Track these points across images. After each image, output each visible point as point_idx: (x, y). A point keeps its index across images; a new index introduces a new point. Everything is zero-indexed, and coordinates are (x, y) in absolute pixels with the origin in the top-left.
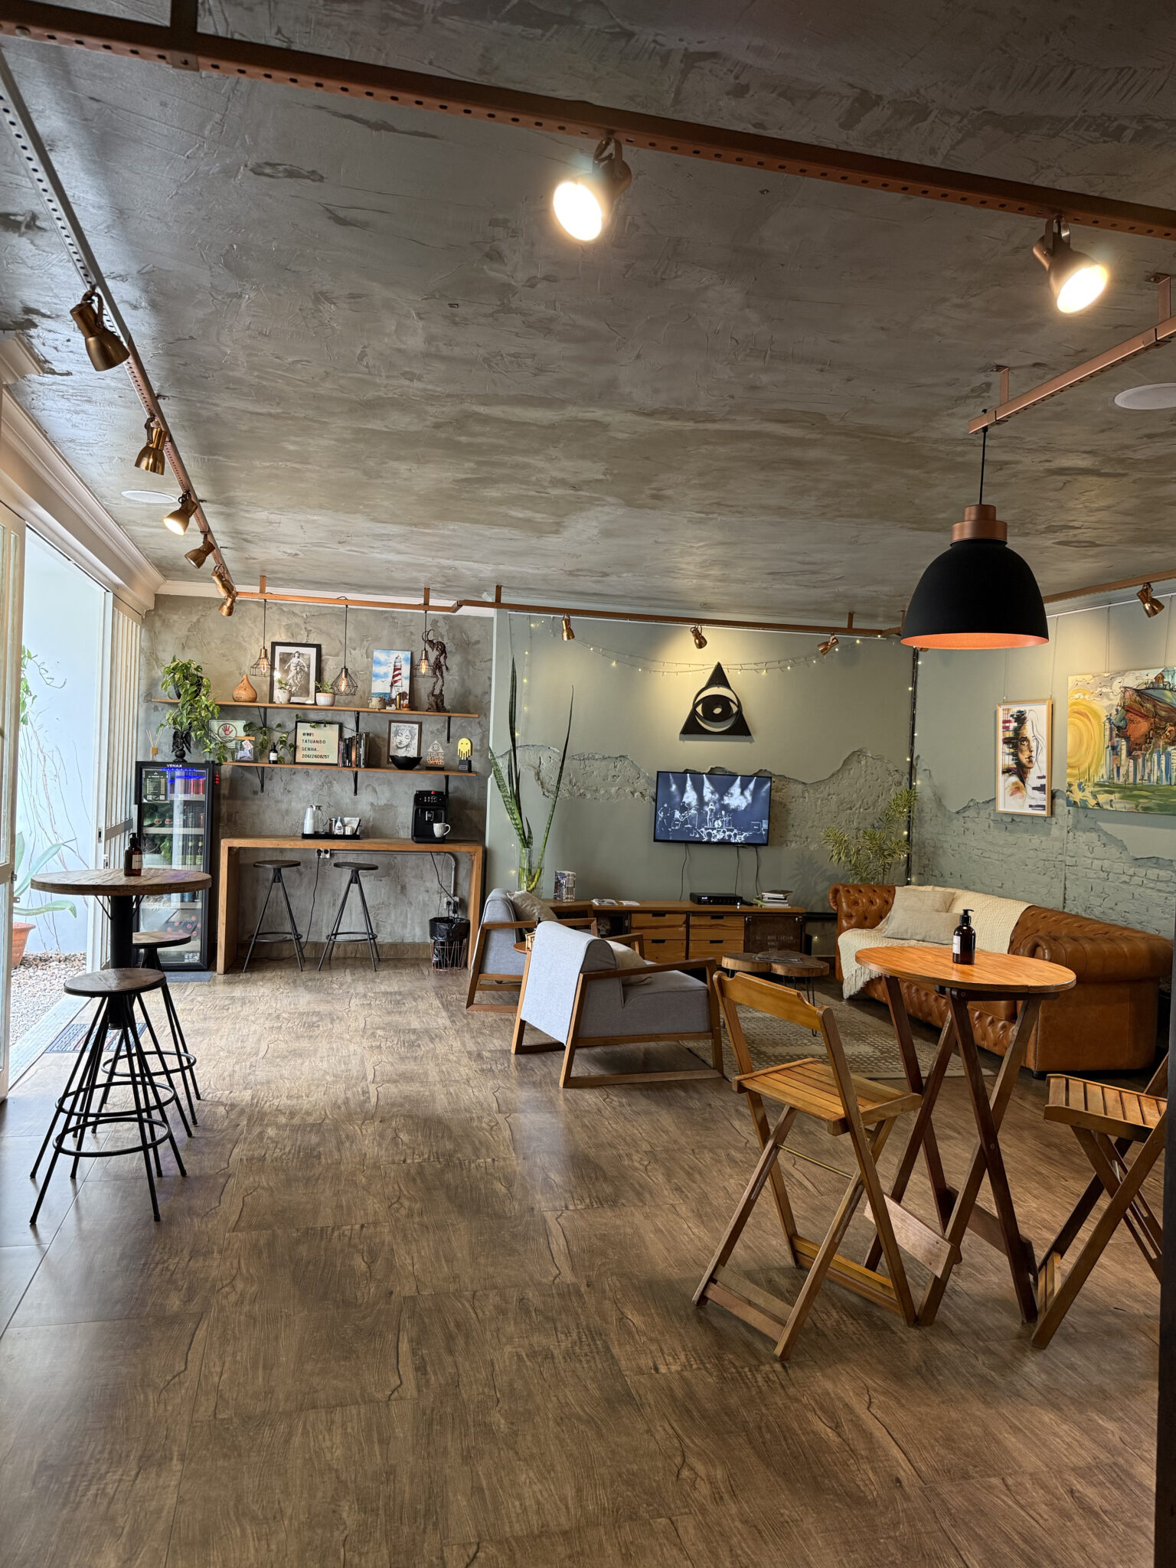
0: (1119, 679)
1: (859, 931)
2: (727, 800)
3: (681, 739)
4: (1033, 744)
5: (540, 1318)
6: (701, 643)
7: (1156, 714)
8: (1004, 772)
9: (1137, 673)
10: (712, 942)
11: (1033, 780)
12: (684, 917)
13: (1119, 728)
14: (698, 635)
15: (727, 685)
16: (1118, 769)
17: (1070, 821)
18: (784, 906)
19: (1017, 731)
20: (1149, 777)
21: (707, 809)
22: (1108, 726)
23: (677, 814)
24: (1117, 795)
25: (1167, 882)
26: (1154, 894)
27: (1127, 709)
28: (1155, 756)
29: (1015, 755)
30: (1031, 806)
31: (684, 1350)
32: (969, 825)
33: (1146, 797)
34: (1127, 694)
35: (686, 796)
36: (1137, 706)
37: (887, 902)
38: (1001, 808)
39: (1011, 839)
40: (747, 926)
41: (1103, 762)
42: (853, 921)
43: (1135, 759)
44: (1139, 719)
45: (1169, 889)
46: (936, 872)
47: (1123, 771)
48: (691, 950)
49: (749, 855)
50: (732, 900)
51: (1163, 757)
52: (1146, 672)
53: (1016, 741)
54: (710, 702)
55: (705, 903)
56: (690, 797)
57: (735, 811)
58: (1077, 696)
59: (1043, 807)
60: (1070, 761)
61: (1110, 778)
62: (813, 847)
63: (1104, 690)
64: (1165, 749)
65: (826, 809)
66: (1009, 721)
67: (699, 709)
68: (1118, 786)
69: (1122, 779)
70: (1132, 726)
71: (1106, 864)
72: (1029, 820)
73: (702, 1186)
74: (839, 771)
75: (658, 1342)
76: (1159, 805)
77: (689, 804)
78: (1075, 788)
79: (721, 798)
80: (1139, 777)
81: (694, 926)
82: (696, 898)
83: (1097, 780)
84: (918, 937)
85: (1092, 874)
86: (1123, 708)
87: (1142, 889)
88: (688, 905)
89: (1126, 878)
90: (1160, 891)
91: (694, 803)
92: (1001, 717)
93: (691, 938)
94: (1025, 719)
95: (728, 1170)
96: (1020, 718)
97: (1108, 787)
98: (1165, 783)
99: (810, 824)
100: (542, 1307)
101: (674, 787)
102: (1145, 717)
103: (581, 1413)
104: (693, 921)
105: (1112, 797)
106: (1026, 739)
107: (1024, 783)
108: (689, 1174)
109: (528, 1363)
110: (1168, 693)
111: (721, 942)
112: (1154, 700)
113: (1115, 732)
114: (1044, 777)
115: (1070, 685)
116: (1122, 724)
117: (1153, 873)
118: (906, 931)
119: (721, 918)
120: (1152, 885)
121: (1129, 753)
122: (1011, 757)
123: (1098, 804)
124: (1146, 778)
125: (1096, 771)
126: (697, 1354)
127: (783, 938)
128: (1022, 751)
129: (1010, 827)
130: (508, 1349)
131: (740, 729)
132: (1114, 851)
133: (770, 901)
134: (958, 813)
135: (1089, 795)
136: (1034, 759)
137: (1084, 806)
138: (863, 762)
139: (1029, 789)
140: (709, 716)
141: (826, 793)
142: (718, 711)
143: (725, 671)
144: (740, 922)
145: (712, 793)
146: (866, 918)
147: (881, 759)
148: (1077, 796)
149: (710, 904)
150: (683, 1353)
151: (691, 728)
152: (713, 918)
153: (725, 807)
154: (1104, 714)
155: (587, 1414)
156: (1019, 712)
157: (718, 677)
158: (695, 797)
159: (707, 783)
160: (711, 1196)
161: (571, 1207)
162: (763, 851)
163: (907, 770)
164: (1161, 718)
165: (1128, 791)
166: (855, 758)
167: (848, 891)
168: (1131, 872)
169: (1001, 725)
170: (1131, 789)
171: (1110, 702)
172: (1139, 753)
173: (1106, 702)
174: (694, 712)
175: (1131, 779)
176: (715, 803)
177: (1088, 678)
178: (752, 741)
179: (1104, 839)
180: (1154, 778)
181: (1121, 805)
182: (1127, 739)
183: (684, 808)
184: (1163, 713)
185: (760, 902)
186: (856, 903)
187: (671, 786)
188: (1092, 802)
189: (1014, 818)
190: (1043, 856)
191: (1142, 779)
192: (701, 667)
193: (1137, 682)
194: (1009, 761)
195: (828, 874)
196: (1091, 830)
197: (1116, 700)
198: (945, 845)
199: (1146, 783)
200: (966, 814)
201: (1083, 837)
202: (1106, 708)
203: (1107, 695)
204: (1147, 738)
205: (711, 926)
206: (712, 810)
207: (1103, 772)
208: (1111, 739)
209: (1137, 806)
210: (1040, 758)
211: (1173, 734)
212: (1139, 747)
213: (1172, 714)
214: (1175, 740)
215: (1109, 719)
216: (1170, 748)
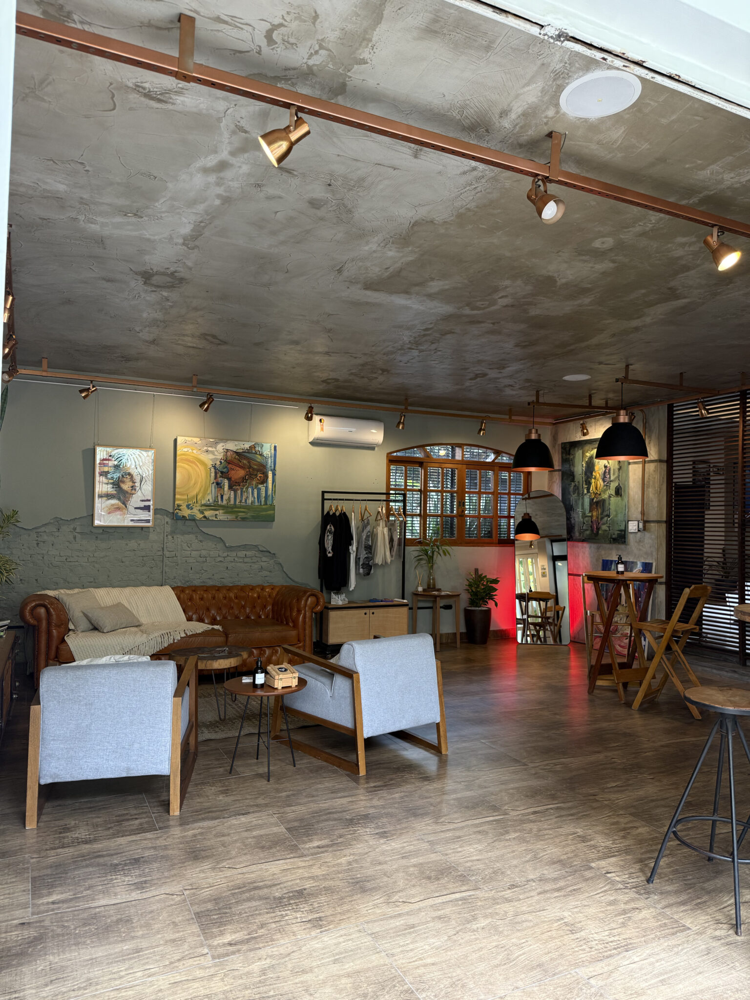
0: (222, 444)
4: (137, 478)
7: (250, 467)
8: (101, 497)
9: (236, 443)
11: (135, 500)
13: (222, 472)
16: (222, 497)
17: (168, 529)
19: (117, 467)
20: (246, 501)
22: (213, 470)
24: (221, 511)
25: (252, 557)
26: (242, 565)
27: (228, 462)
28: (250, 490)
29: (116, 484)
30: (131, 521)
33: (243, 512)
34: (229, 454)
36: (236, 461)
38: (97, 523)
39: (103, 544)
41: (209, 491)
43: (235, 491)
44: (238, 468)
45: (252, 561)
47: (225, 497)
51: (256, 491)
52: (242, 443)
58: (186, 450)
59: (148, 521)
60: (180, 490)
61: (215, 501)
63: (210, 449)
64: (256, 487)
66: (108, 460)
68: (222, 506)
69: (225, 502)
70: (233, 472)
71: (204, 553)
72: (125, 530)
76: (253, 516)
78: (184, 507)
80: (238, 501)
83: (203, 503)
85: (190, 560)
86: (225, 461)
87: (233, 564)
89: (221, 559)
90: (246, 563)
97: (214, 506)
98: (256, 504)
102: (242, 467)
105: (217, 512)
106: (129, 474)
107: (124, 504)
110: (259, 457)
112: (249, 459)
113: (219, 475)
114: (149, 500)
115: (179, 442)
116: (225, 470)
117: (242, 554)
120: (241, 560)
121: (230, 487)
122: (112, 486)
123: (205, 517)
124: (243, 501)
125: (203, 497)
128: (123, 482)
129: (101, 536)
132: (210, 544)
135: (197, 512)
136: (137, 489)
137: (193, 519)
139: (131, 509)
148: (186, 512)
154: (210, 464)
156: (120, 454)
164: (254, 469)
165: (228, 509)
168: (225, 554)
170: (232, 508)
171: (214, 457)
172: (238, 487)
173: (211, 456)
175: (232, 502)
177: (195, 440)
179: (202, 538)
180: (250, 501)
181: (221, 515)
182: (229, 479)
184: (255, 467)
188: (199, 516)
190: (142, 554)
191: (241, 502)
193: (236, 448)
194: (109, 489)
196: (190, 533)
197: (220, 456)
199: (244, 504)
201: (180, 538)
202: (211, 460)
203: (212, 453)
204: (244, 479)
207: (209, 498)
208: (216, 478)
209: (237, 517)
210: (144, 487)
211: (262, 478)
212: (238, 484)
213: (261, 468)
214: (264, 481)
215: (215, 467)
216: (260, 486)
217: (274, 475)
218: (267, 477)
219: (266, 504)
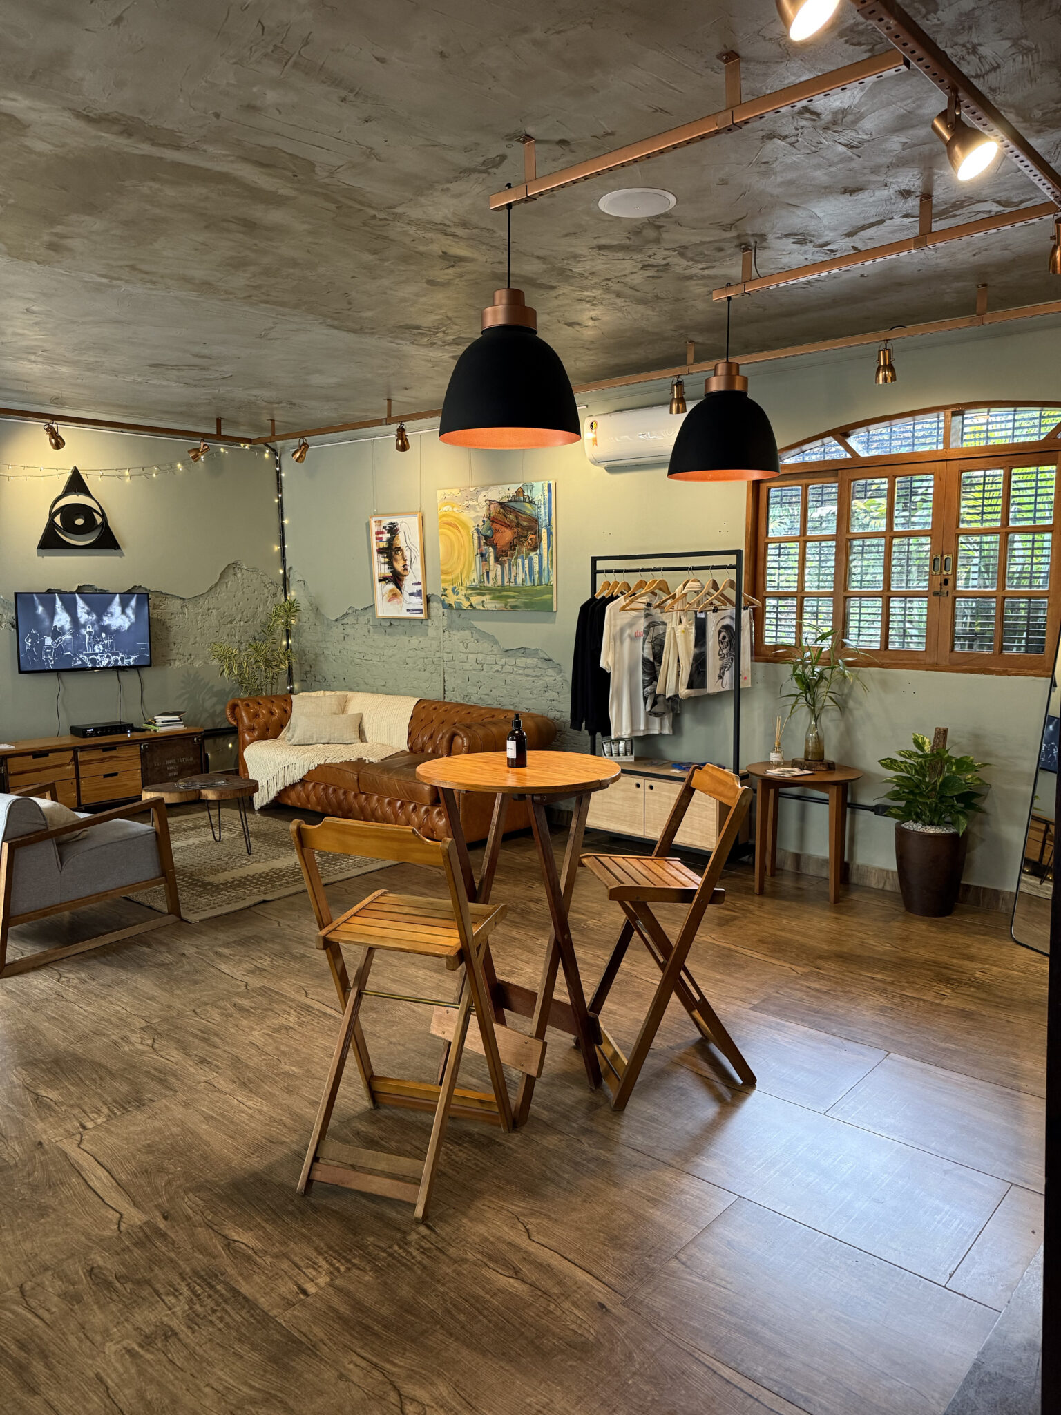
0: (484, 493)
1: (264, 742)
2: (106, 621)
3: (38, 555)
4: (407, 554)
5: (129, 1286)
6: (58, 444)
7: (518, 525)
8: (380, 581)
9: (500, 488)
10: (106, 776)
11: (408, 586)
12: (70, 754)
13: (486, 537)
14: (53, 434)
15: (88, 493)
16: (488, 573)
17: (445, 622)
18: (181, 728)
19: (390, 541)
20: (515, 579)
21: (84, 632)
22: (475, 534)
23: (48, 641)
24: (488, 597)
25: (533, 668)
26: (524, 679)
27: (493, 520)
28: (520, 561)
29: (390, 564)
30: (408, 610)
31: (320, 1254)
32: (349, 631)
33: (513, 597)
34: (492, 506)
35: (56, 618)
36: (501, 518)
37: (286, 711)
38: (380, 614)
39: (391, 641)
40: (143, 754)
41: (473, 567)
42: (256, 734)
43: (502, 564)
44: (504, 529)
45: (535, 674)
46: (319, 678)
47: (492, 575)
48: (82, 789)
49: (131, 679)
50: (121, 728)
51: (526, 562)
52: (508, 486)
53: (390, 552)
54: (70, 512)
55: (91, 735)
56: (62, 619)
57: (118, 631)
58: (446, 509)
59: (421, 611)
60: (444, 568)
61: (481, 582)
62: (198, 664)
63: (471, 503)
64: (528, 555)
65: (207, 624)
66: (382, 533)
67: (57, 520)
68: (488, 589)
69: (491, 583)
70: (498, 535)
71: (480, 656)
72: (407, 623)
73: (227, 1048)
74: (216, 584)
75: (286, 1256)
76: (525, 604)
77: (62, 628)
78: (449, 592)
79: (100, 619)
80: (506, 579)
81: (83, 763)
82: (77, 731)
83: (469, 584)
84: (325, 741)
85: (467, 667)
86: (489, 519)
87: (513, 676)
88: (68, 740)
89: (499, 668)
90: (528, 676)
91: (68, 626)
92: (374, 529)
93: (81, 775)
94: (397, 530)
95: (244, 1022)
96: (393, 530)
97: (480, 590)
98: (529, 584)
99: (192, 640)
100: (123, 1270)
101: (40, 609)
102: (508, 526)
103: (252, 1393)
104: (82, 756)
105: (483, 598)
106: (399, 549)
107: (400, 589)
108: (204, 1039)
109: (149, 1356)
110: (528, 505)
111: (116, 774)
112: (515, 512)
113: (483, 541)
114: (419, 583)
115: (439, 498)
116: (488, 533)
117: (521, 661)
118: (312, 737)
119: (114, 749)
120: (521, 672)
121: (497, 559)
122: (386, 566)
123: (471, 605)
124: (512, 580)
125: (468, 576)
126: (335, 1251)
127: (182, 760)
128: (396, 560)
129: (388, 630)
130: (110, 1348)
131: (107, 541)
132: (486, 645)
133: (164, 725)
134: (337, 620)
135: (463, 598)
136: (409, 568)
137: (459, 608)
138: (239, 575)
139: (406, 595)
140: (70, 528)
141: (205, 607)
142: (79, 522)
143: (84, 477)
144: (135, 751)
145: (88, 613)
146: (268, 729)
147: (255, 571)
148: (452, 599)
149: (98, 735)
150: (320, 1258)
151: (50, 541)
152: (104, 750)
153: (106, 629)
154: (472, 525)
155: (258, 1390)
156: (391, 523)
157: (76, 483)
158: (69, 619)
159: (80, 603)
160: (243, 1058)
161: (90, 1125)
162: (146, 673)
163: (281, 582)
164: (523, 528)
165: (497, 593)
166: (231, 571)
167: (248, 705)
168: (502, 662)
169: (374, 536)
170: (500, 591)
171: (477, 514)
172: (505, 558)
173: (473, 514)
174: (51, 524)
175: (500, 582)
176: (93, 625)
177: (455, 492)
178: (122, 555)
179: (476, 636)
180: (520, 580)
181: (491, 604)
182: (494, 547)
183: (56, 633)
184: (525, 524)
185: (152, 727)
186: (256, 715)
187: (36, 609)
188: (465, 604)
189: (392, 622)
190: (423, 654)
191: (509, 582)
192: (56, 472)
194: (385, 570)
195: (215, 689)
196: (464, 628)
197: (482, 512)
198: (326, 652)
199: (513, 585)
200: (344, 622)
201: (457, 635)
202: (473, 519)
203: (474, 508)
204: (512, 546)
205: (103, 760)
206: (90, 633)
207: (474, 578)
208: (479, 547)
209: (506, 605)
210: (414, 566)
211: (534, 541)
212: (505, 553)
213: (533, 524)
214: (536, 547)
215: (477, 529)
216: (532, 554)
217: (549, 533)
218: (540, 538)
219: (540, 583)
